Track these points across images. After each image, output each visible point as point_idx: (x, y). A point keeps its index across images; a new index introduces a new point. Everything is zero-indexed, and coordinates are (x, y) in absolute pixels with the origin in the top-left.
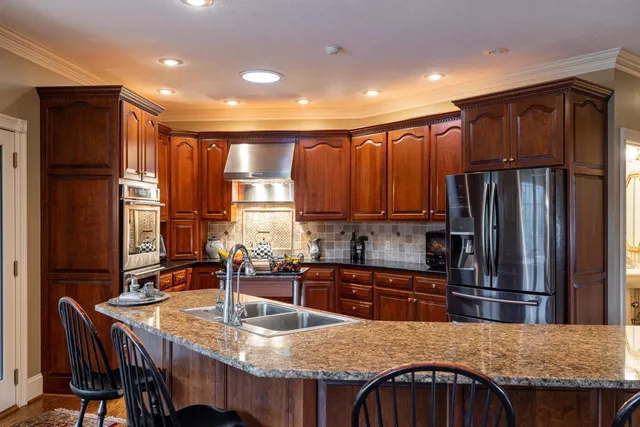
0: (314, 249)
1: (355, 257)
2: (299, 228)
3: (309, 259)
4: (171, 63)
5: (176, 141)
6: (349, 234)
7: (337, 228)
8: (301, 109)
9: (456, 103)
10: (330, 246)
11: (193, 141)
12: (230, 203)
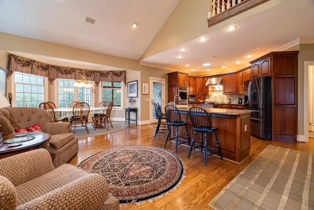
0: (228, 101)
1: (239, 103)
2: (225, 96)
3: (227, 103)
4: (188, 65)
5: (197, 79)
6: (238, 98)
7: (235, 96)
8: (224, 69)
9: (250, 63)
10: (233, 100)
11: (201, 79)
12: (208, 91)
